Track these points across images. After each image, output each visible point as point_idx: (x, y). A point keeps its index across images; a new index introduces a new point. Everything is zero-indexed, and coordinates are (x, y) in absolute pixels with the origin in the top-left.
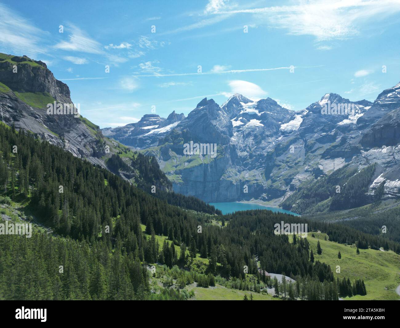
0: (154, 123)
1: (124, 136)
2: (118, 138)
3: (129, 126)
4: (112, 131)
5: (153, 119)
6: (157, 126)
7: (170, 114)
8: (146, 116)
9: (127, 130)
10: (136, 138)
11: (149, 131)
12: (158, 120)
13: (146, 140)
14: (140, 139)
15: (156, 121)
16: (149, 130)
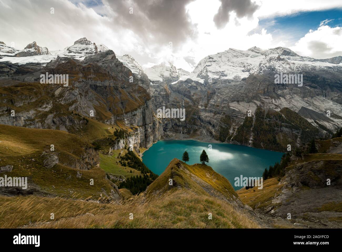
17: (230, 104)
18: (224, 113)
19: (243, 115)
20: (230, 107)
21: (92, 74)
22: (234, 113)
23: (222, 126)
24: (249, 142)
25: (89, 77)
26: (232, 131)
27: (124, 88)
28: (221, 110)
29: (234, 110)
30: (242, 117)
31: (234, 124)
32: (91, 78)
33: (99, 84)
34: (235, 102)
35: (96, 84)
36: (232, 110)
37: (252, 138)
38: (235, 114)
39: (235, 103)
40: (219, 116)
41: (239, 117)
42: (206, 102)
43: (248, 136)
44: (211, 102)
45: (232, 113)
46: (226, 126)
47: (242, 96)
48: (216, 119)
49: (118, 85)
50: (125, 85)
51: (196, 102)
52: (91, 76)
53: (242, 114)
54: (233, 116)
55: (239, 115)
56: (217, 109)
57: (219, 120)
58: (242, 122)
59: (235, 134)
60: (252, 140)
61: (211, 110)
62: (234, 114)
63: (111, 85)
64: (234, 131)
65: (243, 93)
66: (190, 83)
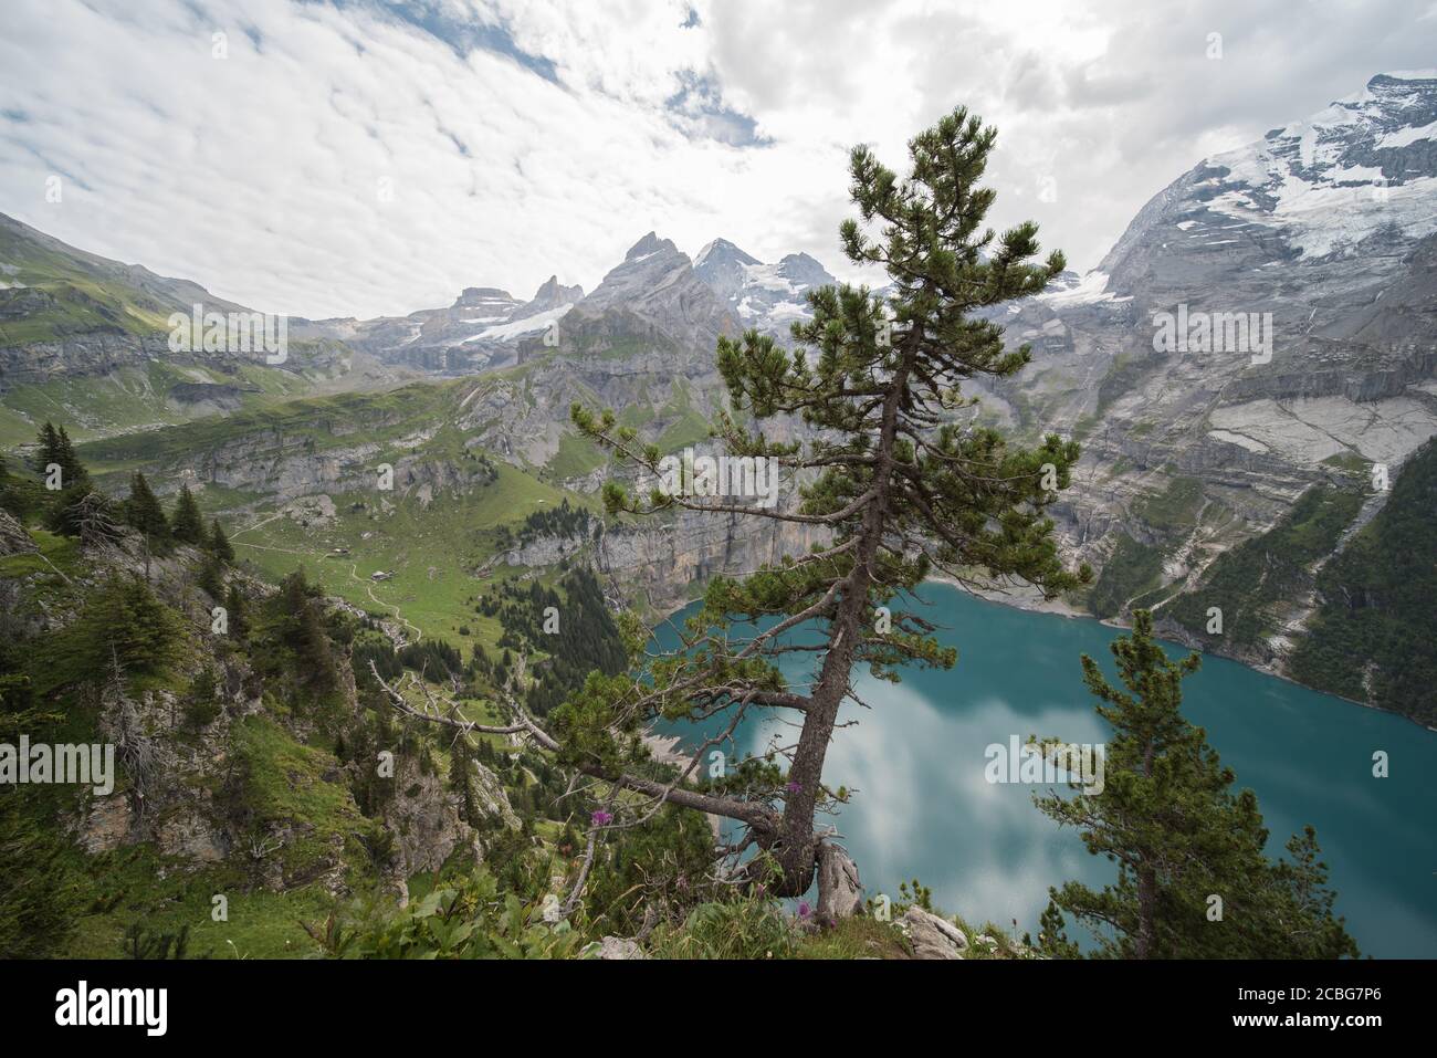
0: (498, 312)
1: (395, 343)
2: (378, 348)
3: (415, 317)
4: (358, 330)
5: (491, 301)
6: (505, 319)
7: (544, 285)
8: (468, 292)
9: (410, 327)
10: (439, 348)
11: (482, 331)
12: (508, 306)
13: (471, 353)
14: (452, 353)
15: (502, 307)
16: (481, 328)
17: (1217, 412)
18: (1171, 467)
19: (1289, 479)
20: (1214, 434)
21: (598, 341)
22: (1231, 465)
23: (1131, 534)
24: (1264, 643)
25: (591, 349)
26: (1182, 565)
27: (697, 374)
28: (1155, 451)
29: (1232, 447)
30: (1284, 492)
31: (1210, 530)
32: (594, 353)
33: (615, 368)
34: (1265, 402)
35: (607, 370)
36: (1222, 449)
37: (1306, 625)
38: (1236, 475)
39: (1260, 410)
40: (1134, 485)
41: (1261, 488)
42: (1091, 414)
43: (1272, 610)
44: (1120, 409)
45: (1221, 464)
46: (1152, 538)
47: (1324, 365)
48: (1110, 497)
49: (673, 368)
50: (700, 365)
51: (1034, 413)
52: (596, 348)
53: (1287, 471)
54: (1224, 484)
55: (1260, 479)
56: (1136, 448)
57: (1126, 502)
58: (1268, 520)
59: (1190, 586)
60: (1293, 635)
61: (1105, 451)
62: (1229, 470)
63: (648, 369)
64: (1195, 565)
65: (1341, 345)
66: (1034, 327)
